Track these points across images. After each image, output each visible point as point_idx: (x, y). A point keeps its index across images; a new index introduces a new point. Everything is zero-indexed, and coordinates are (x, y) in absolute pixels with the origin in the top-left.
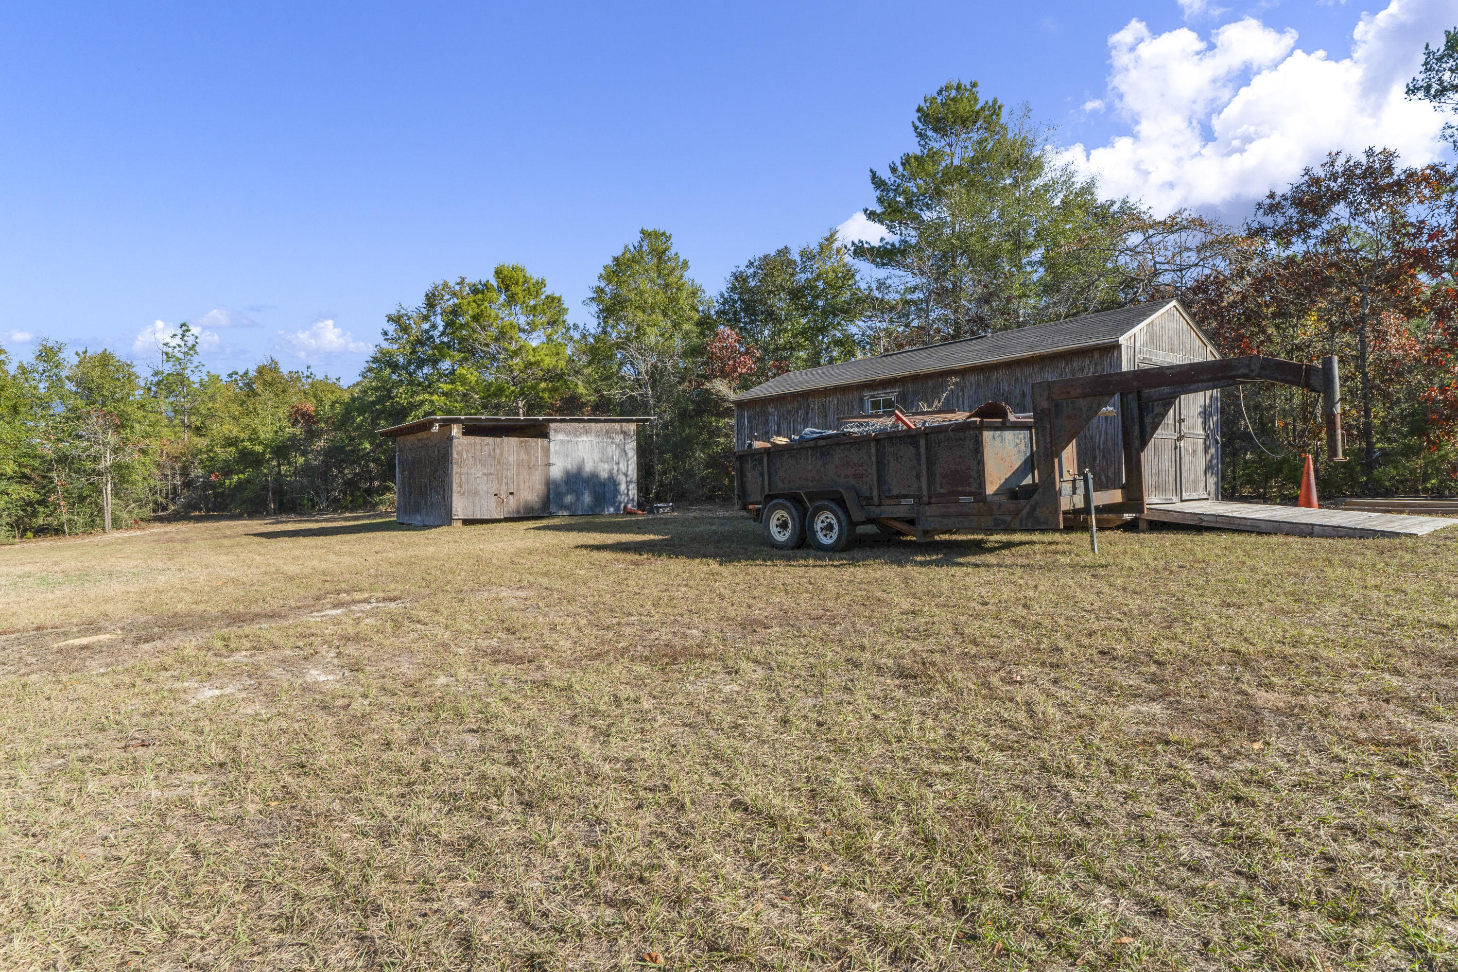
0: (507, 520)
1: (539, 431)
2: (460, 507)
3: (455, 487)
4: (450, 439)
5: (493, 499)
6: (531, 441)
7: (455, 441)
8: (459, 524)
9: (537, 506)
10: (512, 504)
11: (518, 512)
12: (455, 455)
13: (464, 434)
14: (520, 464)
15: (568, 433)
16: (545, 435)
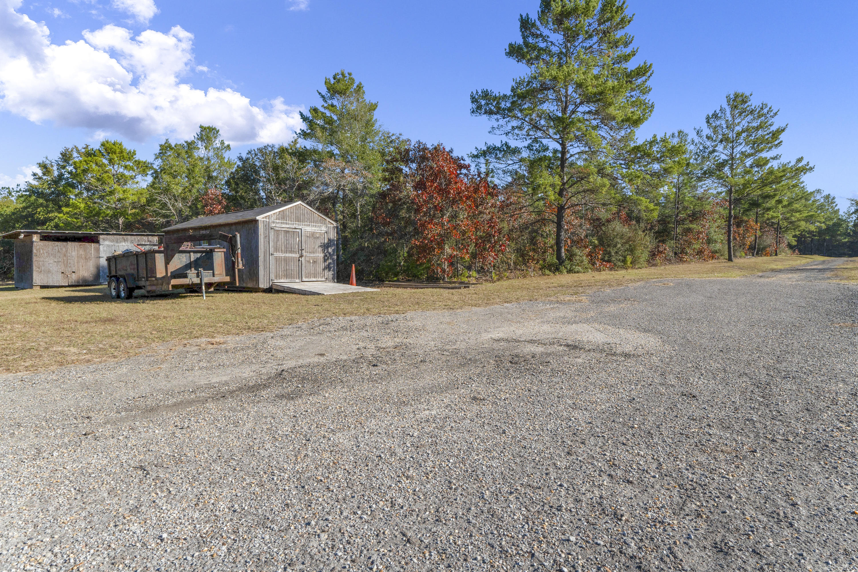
0: (69, 286)
1: (93, 239)
2: (38, 278)
3: (34, 268)
4: (32, 242)
5: (61, 275)
6: (87, 244)
7: (35, 244)
8: (38, 288)
9: (91, 279)
10: (74, 278)
11: (78, 282)
12: (34, 251)
13: (41, 240)
14: (79, 257)
15: (112, 241)
16: (98, 242)
